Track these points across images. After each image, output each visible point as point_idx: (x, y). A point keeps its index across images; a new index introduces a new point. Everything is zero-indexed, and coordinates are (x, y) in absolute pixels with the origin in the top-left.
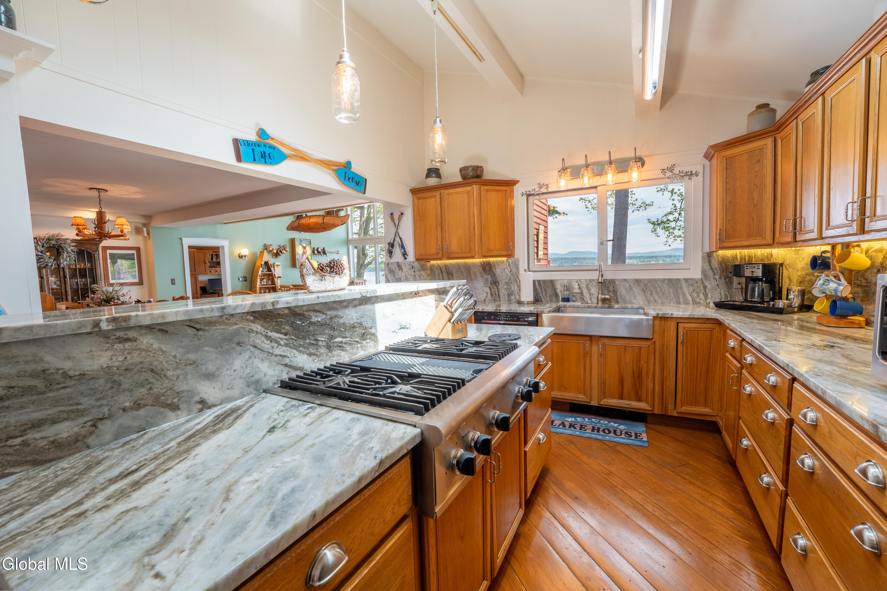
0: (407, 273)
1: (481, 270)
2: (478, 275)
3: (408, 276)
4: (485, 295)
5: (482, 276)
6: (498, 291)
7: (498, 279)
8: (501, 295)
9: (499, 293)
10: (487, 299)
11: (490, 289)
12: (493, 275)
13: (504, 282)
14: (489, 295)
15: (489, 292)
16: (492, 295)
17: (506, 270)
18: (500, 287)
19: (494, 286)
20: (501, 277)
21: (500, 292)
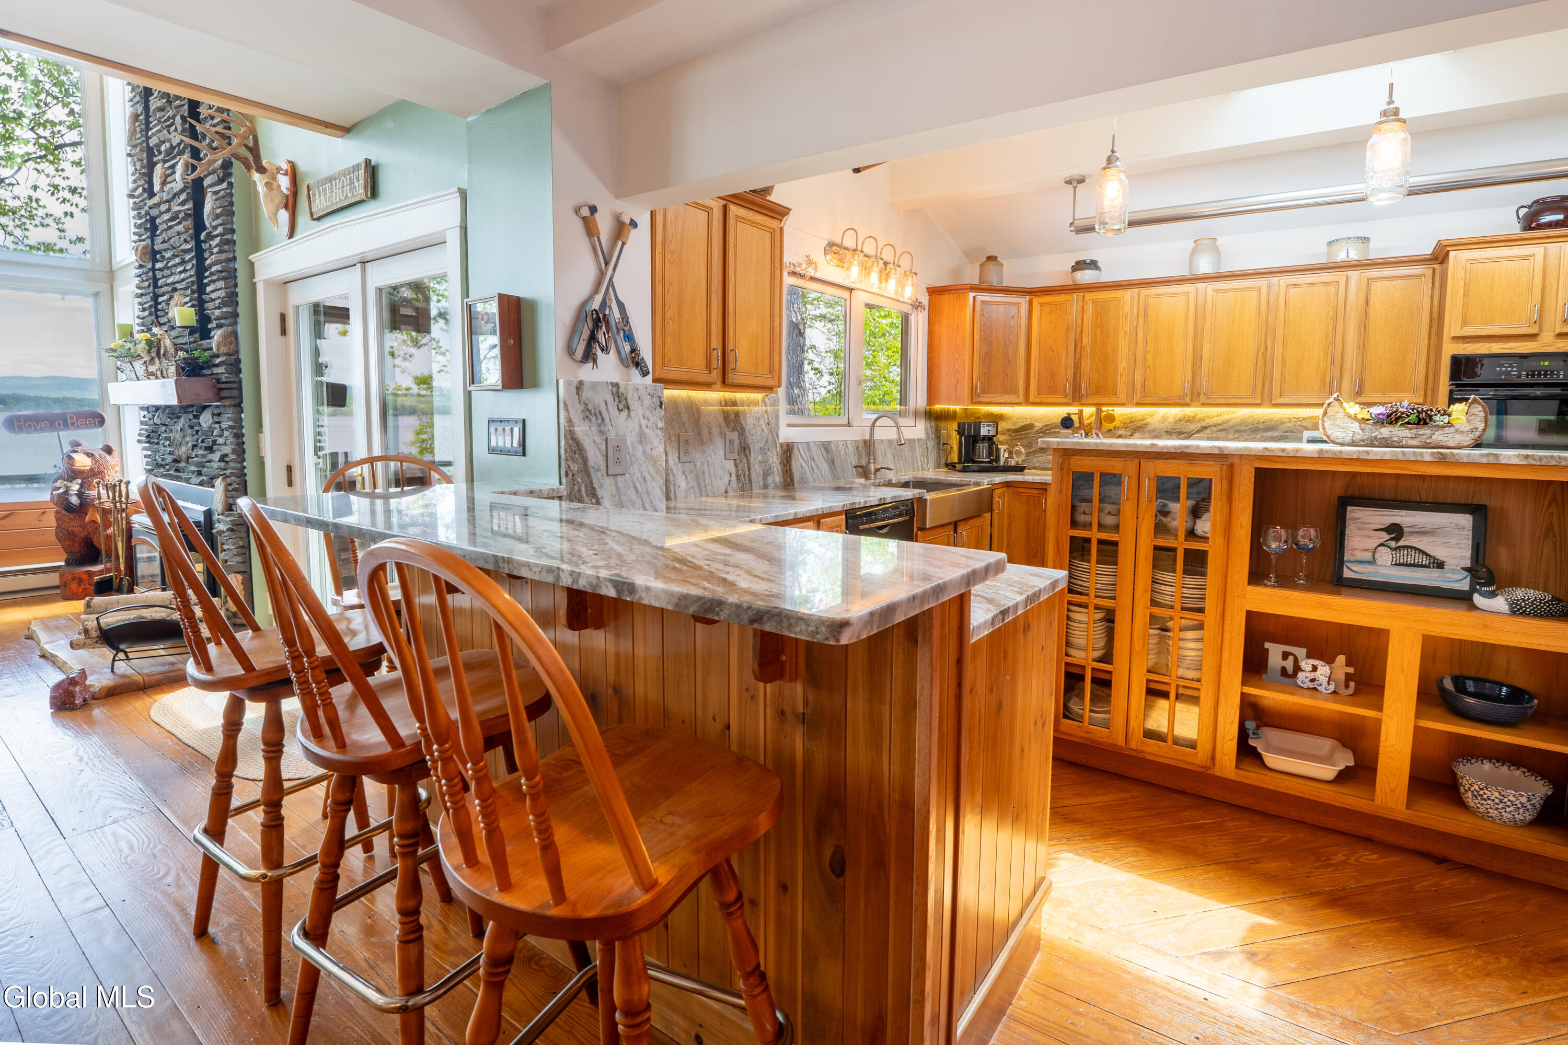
0: (644, 422)
1: (721, 419)
2: (715, 431)
3: (646, 430)
4: (726, 479)
5: (723, 435)
6: (749, 469)
7: (750, 441)
8: (753, 475)
9: (749, 473)
10: (729, 489)
11: (736, 465)
12: (742, 433)
13: (757, 448)
14: (734, 478)
15: (734, 471)
16: (738, 477)
17: (762, 422)
18: (752, 460)
19: (743, 456)
20: (754, 437)
21: (752, 471)
